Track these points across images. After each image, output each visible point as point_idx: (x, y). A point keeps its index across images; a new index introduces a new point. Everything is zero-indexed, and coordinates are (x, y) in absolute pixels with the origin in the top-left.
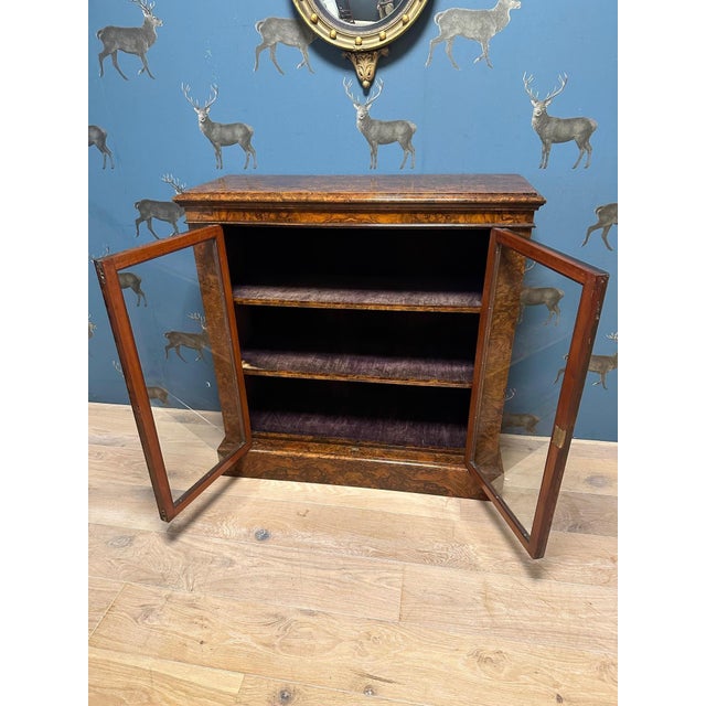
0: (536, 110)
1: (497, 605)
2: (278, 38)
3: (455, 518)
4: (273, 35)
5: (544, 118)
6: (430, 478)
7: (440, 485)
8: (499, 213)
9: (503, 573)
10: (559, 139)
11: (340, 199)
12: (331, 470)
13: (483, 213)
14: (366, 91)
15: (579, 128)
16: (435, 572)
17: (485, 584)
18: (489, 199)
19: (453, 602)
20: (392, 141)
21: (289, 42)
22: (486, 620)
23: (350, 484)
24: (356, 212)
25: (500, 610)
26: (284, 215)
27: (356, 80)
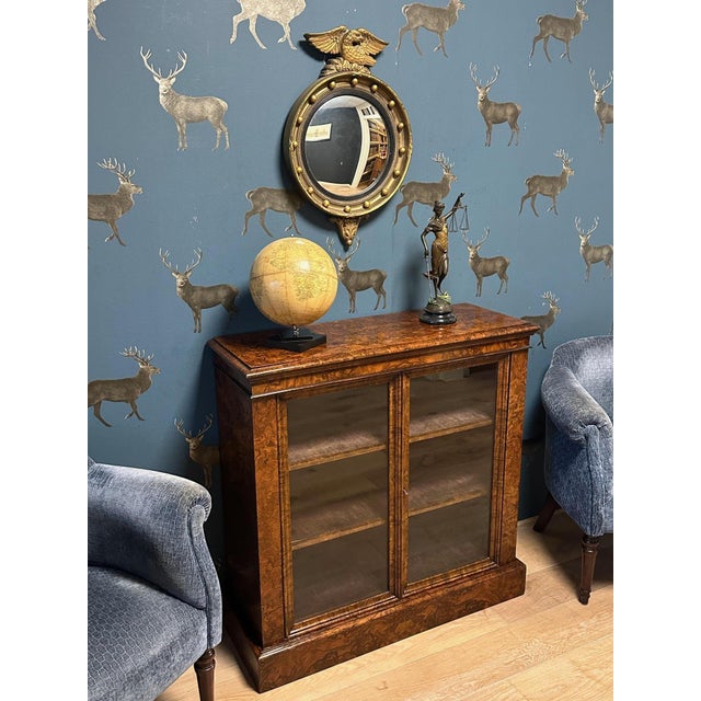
0: (472, 253)
1: (595, 672)
2: (267, 205)
3: (502, 625)
4: (263, 202)
5: (476, 259)
6: (470, 596)
7: (478, 599)
8: (508, 341)
9: (574, 647)
10: (487, 274)
11: (401, 349)
12: (383, 629)
13: (498, 343)
14: (346, 247)
15: (499, 264)
16: (533, 672)
17: (573, 662)
18: (505, 332)
19: (566, 687)
20: (368, 287)
21: (278, 208)
22: (598, 686)
23: (400, 638)
24: (408, 358)
25: (600, 674)
26: (348, 371)
27: (337, 239)
